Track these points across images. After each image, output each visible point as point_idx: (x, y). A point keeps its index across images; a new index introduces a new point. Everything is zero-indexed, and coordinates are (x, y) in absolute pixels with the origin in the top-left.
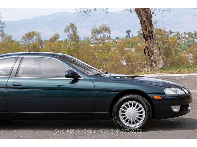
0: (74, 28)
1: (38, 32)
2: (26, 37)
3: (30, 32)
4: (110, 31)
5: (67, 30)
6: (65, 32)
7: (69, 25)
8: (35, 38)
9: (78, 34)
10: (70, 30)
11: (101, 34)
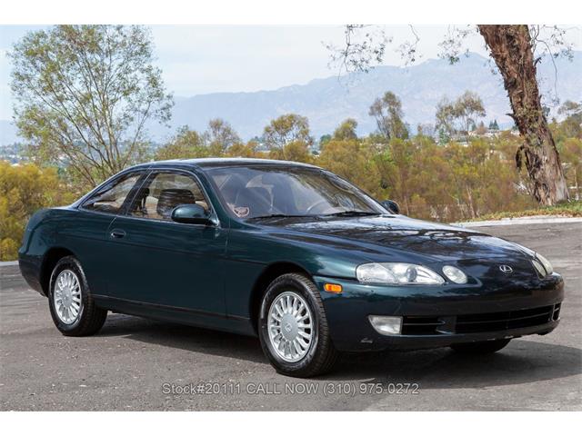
0: (393, 103)
1: (303, 116)
2: (273, 129)
3: (282, 118)
4: (483, 110)
5: (376, 109)
6: (372, 114)
7: (382, 96)
8: (295, 130)
9: (404, 120)
10: (385, 111)
11: (461, 118)
